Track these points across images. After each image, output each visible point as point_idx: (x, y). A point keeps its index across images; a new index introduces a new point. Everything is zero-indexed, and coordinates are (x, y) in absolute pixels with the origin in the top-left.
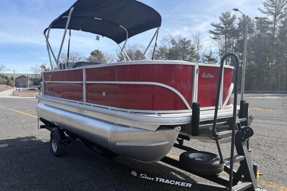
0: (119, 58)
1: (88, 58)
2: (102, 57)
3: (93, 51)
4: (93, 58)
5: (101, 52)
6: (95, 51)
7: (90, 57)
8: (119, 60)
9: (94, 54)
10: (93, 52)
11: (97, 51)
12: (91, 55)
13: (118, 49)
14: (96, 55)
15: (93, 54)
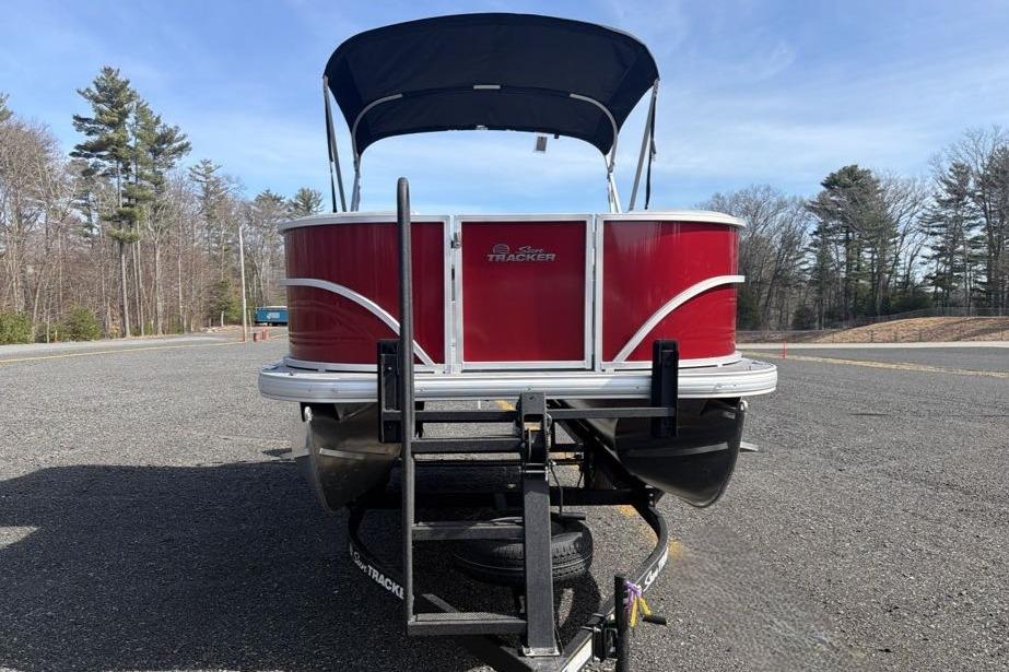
0: (948, 191)
1: (813, 203)
2: (867, 193)
3: (835, 171)
4: (833, 198)
5: (869, 171)
6: (840, 173)
7: (822, 196)
8: (946, 196)
9: (836, 183)
10: (833, 175)
11: (851, 172)
12: (823, 189)
13: (944, 155)
14: (845, 186)
15: (831, 183)
